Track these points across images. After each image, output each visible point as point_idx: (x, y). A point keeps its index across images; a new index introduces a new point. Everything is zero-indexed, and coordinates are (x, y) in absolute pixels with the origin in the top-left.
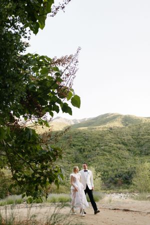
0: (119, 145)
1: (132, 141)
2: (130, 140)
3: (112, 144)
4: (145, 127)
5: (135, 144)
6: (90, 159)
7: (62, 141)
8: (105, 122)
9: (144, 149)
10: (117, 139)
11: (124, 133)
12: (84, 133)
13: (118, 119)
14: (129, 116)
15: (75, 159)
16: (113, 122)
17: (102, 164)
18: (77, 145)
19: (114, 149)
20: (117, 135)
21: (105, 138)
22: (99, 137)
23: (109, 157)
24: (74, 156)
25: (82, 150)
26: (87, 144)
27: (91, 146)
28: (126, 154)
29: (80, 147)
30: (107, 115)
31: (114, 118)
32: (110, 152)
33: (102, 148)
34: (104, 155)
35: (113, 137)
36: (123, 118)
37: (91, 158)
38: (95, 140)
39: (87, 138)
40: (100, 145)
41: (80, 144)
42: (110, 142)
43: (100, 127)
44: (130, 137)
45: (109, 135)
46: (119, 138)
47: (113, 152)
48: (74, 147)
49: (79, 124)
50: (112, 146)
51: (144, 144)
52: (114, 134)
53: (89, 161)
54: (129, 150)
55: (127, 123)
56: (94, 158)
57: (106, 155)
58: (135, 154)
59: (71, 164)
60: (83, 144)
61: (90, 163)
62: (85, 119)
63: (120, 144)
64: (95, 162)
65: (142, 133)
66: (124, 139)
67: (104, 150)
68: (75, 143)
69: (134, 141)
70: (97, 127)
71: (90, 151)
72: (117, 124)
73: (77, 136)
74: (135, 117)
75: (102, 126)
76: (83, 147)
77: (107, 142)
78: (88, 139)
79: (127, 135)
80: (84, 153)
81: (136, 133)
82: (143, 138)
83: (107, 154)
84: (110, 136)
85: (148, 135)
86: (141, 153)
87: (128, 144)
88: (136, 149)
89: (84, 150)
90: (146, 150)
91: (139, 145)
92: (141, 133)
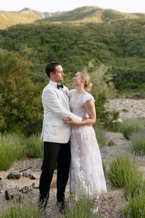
0: (100, 44)
1: (115, 39)
2: (112, 38)
3: (92, 42)
4: (130, 23)
5: (119, 43)
6: (65, 59)
7: (33, 36)
8: (81, 17)
9: (128, 48)
10: (98, 36)
11: (107, 30)
12: (59, 28)
13: (96, 13)
14: (110, 10)
15: (49, 58)
16: (91, 17)
17: (80, 65)
18: (51, 42)
19: (94, 48)
20: (98, 32)
21: (84, 34)
22: (77, 33)
23: (88, 57)
24: (47, 55)
25: (57, 48)
26: (62, 41)
27: (67, 43)
28: (108, 53)
29: (54, 45)
30: (84, 8)
31: (93, 11)
32: (89, 51)
33: (81, 46)
34: (82, 54)
35: (93, 33)
36: (103, 13)
37: (67, 57)
38: (72, 36)
39: (62, 34)
40: (78, 42)
41: (55, 41)
42: (90, 40)
43: (75, 22)
44: (112, 34)
45: (89, 31)
46: (100, 35)
47: (93, 51)
48: (46, 44)
49: (52, 18)
50: (92, 45)
51: (129, 43)
52: (95, 30)
53: (65, 61)
54: (111, 50)
55: (107, 19)
56: (71, 57)
57: (84, 54)
58: (118, 54)
59: (43, 63)
60: (58, 40)
61: (65, 63)
62: (58, 12)
63: (101, 42)
64: (71, 62)
65: (127, 30)
66: (106, 37)
67: (82, 49)
68: (49, 39)
69: (117, 39)
70: (72, 22)
71: (65, 50)
72: (96, 20)
73: (50, 31)
74: (118, 12)
75: (78, 21)
76: (58, 44)
77: (86, 40)
78: (64, 35)
79: (109, 32)
80: (59, 52)
81: (120, 30)
82: (127, 36)
83: (86, 53)
84: (89, 33)
85: (134, 33)
86: (124, 54)
87: (110, 43)
88: (119, 49)
89: (59, 48)
90: (130, 50)
91: (123, 44)
92: (125, 29)
